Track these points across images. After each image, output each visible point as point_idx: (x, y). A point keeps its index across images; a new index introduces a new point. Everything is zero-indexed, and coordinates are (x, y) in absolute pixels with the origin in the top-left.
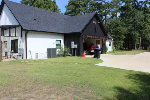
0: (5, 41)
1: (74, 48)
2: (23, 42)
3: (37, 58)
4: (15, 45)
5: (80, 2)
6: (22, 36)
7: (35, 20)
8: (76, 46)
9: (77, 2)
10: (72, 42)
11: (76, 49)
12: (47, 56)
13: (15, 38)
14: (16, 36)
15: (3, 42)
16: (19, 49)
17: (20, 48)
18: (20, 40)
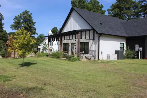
0: (71, 43)
1: (139, 51)
2: (95, 44)
3: (109, 59)
4: (84, 47)
5: (125, 5)
6: (94, 39)
7: (101, 24)
8: (141, 49)
9: (122, 6)
10: (136, 45)
11: (141, 52)
12: (116, 58)
13: (85, 41)
14: (86, 39)
15: (70, 44)
16: (90, 51)
17: (91, 49)
18: (91, 42)
